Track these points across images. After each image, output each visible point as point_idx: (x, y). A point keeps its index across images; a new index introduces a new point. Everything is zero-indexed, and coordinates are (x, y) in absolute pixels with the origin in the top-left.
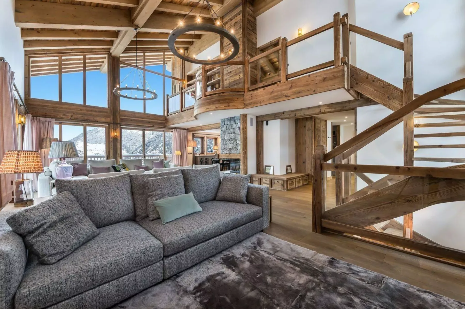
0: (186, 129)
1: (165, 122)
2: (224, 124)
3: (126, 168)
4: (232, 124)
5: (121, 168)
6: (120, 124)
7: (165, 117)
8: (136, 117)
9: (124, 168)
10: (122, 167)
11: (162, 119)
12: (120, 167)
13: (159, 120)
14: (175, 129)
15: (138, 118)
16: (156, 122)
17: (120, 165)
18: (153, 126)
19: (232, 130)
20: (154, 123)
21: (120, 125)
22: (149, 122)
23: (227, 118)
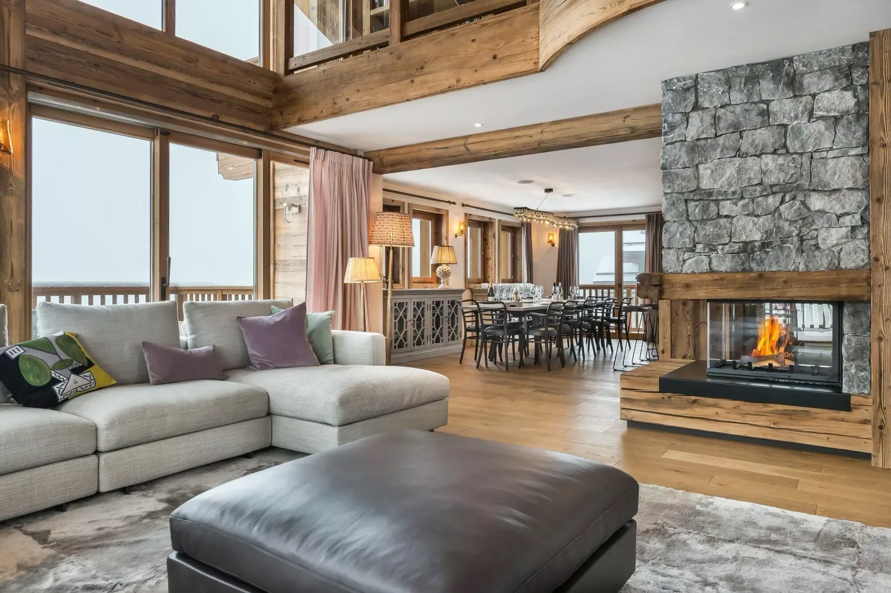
0: (360, 153)
1: (269, 104)
2: (696, 107)
3: (91, 364)
4: (767, 103)
5: (55, 368)
6: (23, 72)
7: (275, 77)
8: (122, 53)
9: (75, 364)
10: (64, 357)
11: (258, 86)
12: (50, 360)
13: (245, 90)
14: (318, 148)
15: (137, 56)
16: (229, 102)
17: (45, 345)
18: (215, 120)
19: (764, 136)
20: (219, 102)
21: (29, 87)
22: (194, 94)
23: (724, 71)
